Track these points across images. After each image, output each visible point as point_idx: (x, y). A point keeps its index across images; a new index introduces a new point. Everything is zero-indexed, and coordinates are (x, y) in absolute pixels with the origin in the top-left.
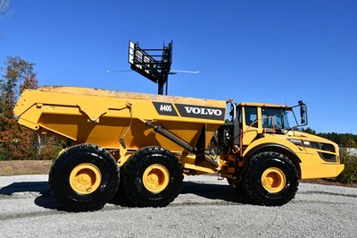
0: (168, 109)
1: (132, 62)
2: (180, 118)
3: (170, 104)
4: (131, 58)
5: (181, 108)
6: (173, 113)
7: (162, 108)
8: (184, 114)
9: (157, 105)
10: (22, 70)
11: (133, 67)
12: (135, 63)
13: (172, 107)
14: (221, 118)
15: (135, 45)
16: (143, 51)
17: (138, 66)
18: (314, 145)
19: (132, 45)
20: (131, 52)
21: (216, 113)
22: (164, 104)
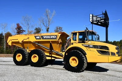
0: (38, 37)
2: (42, 40)
3: (39, 36)
4: (91, 20)
5: (42, 37)
6: (40, 39)
7: (37, 38)
8: (43, 38)
9: (35, 37)
13: (40, 37)
14: (56, 39)
17: (94, 22)
18: (95, 47)
19: (91, 15)
20: (91, 18)
21: (53, 37)
22: (37, 36)
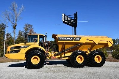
1: (64, 21)
4: (63, 19)
10: (29, 27)
11: (64, 22)
12: (65, 21)
15: (64, 14)
16: (67, 16)
19: (63, 15)
20: (63, 17)
